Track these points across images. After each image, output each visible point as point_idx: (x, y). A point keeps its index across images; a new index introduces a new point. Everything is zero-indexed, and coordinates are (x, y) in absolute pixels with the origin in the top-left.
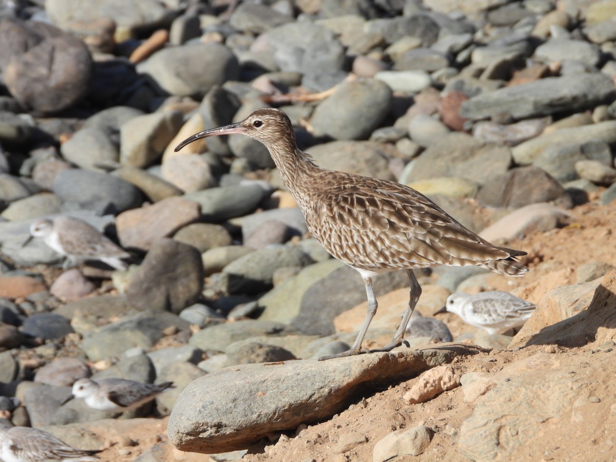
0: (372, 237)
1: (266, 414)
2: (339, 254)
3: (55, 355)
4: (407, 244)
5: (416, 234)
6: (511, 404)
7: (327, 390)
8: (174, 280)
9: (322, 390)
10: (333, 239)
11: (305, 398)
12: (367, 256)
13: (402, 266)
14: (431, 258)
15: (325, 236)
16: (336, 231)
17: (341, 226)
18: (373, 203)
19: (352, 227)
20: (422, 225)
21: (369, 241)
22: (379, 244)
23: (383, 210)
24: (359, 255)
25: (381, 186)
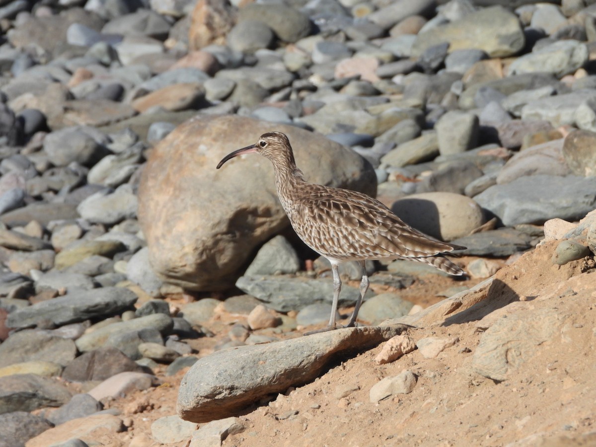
0: (345, 233)
1: (267, 378)
2: (318, 245)
4: (372, 239)
5: (380, 231)
6: (513, 333)
7: (313, 357)
9: (310, 357)
10: (313, 234)
11: (297, 364)
12: (341, 247)
13: (367, 255)
14: (391, 250)
15: (307, 232)
16: (316, 228)
17: (320, 223)
18: (346, 207)
19: (329, 225)
20: (384, 225)
21: (342, 236)
22: (350, 238)
23: (354, 213)
24: (334, 246)
25: (350, 196)
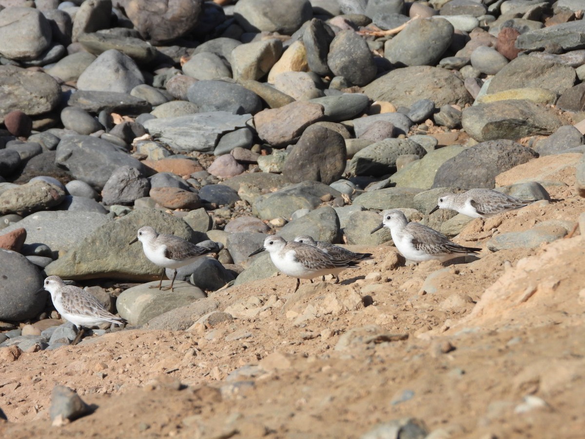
3: (231, 215)
8: (323, 159)
